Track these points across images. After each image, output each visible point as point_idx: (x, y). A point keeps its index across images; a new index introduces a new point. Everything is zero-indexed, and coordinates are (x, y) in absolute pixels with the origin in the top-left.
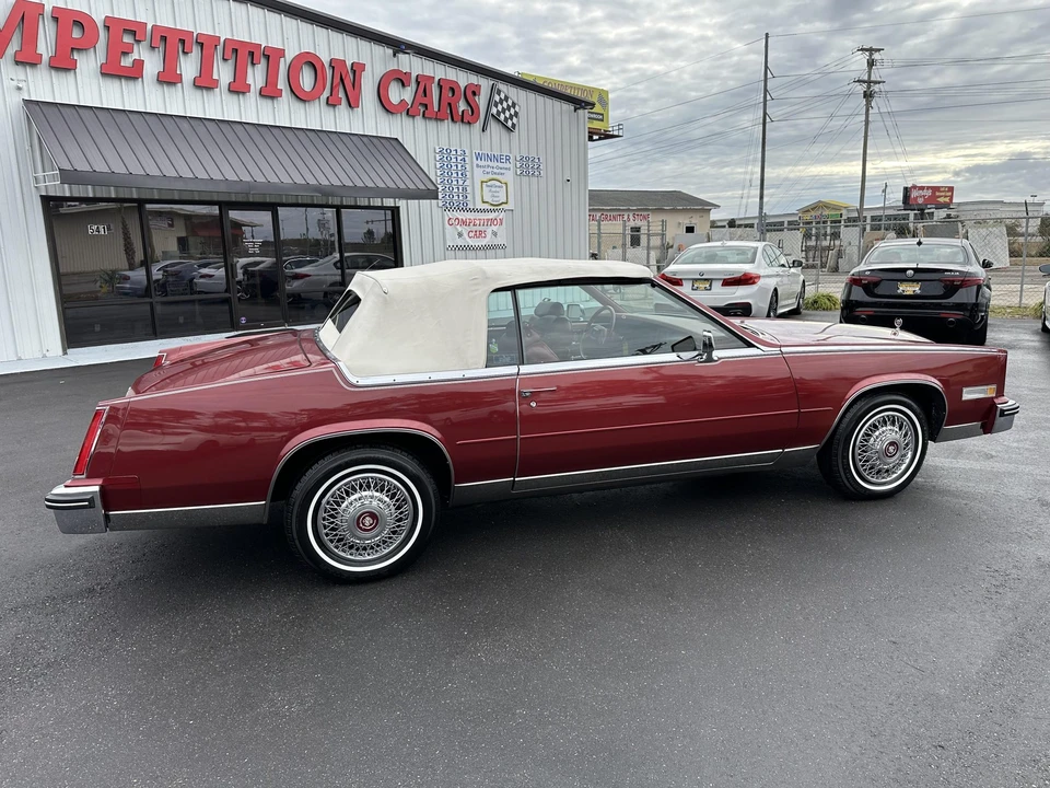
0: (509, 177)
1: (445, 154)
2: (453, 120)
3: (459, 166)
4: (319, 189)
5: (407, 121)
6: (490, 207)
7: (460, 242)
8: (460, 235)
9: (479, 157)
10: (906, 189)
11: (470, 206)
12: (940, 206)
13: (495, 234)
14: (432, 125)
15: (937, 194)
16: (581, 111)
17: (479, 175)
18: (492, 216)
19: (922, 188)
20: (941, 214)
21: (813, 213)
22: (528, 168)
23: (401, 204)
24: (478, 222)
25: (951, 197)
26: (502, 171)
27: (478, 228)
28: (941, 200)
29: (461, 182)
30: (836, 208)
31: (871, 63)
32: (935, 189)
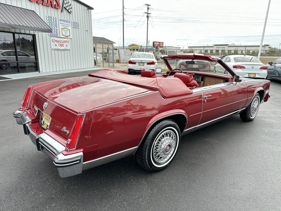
0: (70, 28)
1: (50, 18)
2: (52, 7)
3: (55, 22)
4: (10, 25)
5: (37, 5)
6: (65, 37)
7: (56, 48)
8: (56, 45)
9: (60, 20)
10: (153, 42)
11: (59, 36)
12: (161, 47)
13: (67, 46)
14: (45, 8)
15: (160, 44)
16: (89, 10)
17: (61, 27)
18: (65, 40)
19: (157, 42)
20: (161, 49)
21: (132, 47)
22: (75, 25)
23: (36, 33)
24: (61, 41)
25: (163, 45)
26: (68, 26)
27: (61, 43)
28: (161, 45)
29: (55, 28)
30: (137, 46)
31: (148, 9)
32: (160, 43)
